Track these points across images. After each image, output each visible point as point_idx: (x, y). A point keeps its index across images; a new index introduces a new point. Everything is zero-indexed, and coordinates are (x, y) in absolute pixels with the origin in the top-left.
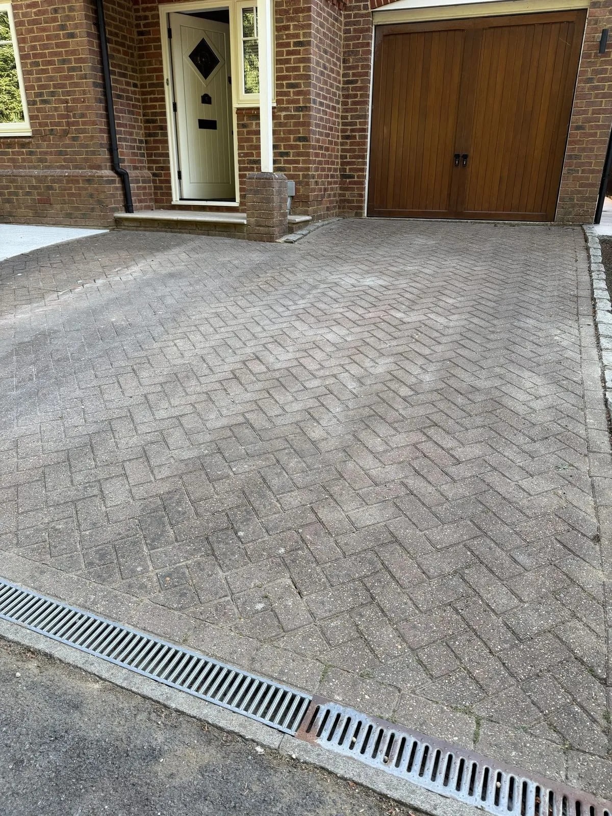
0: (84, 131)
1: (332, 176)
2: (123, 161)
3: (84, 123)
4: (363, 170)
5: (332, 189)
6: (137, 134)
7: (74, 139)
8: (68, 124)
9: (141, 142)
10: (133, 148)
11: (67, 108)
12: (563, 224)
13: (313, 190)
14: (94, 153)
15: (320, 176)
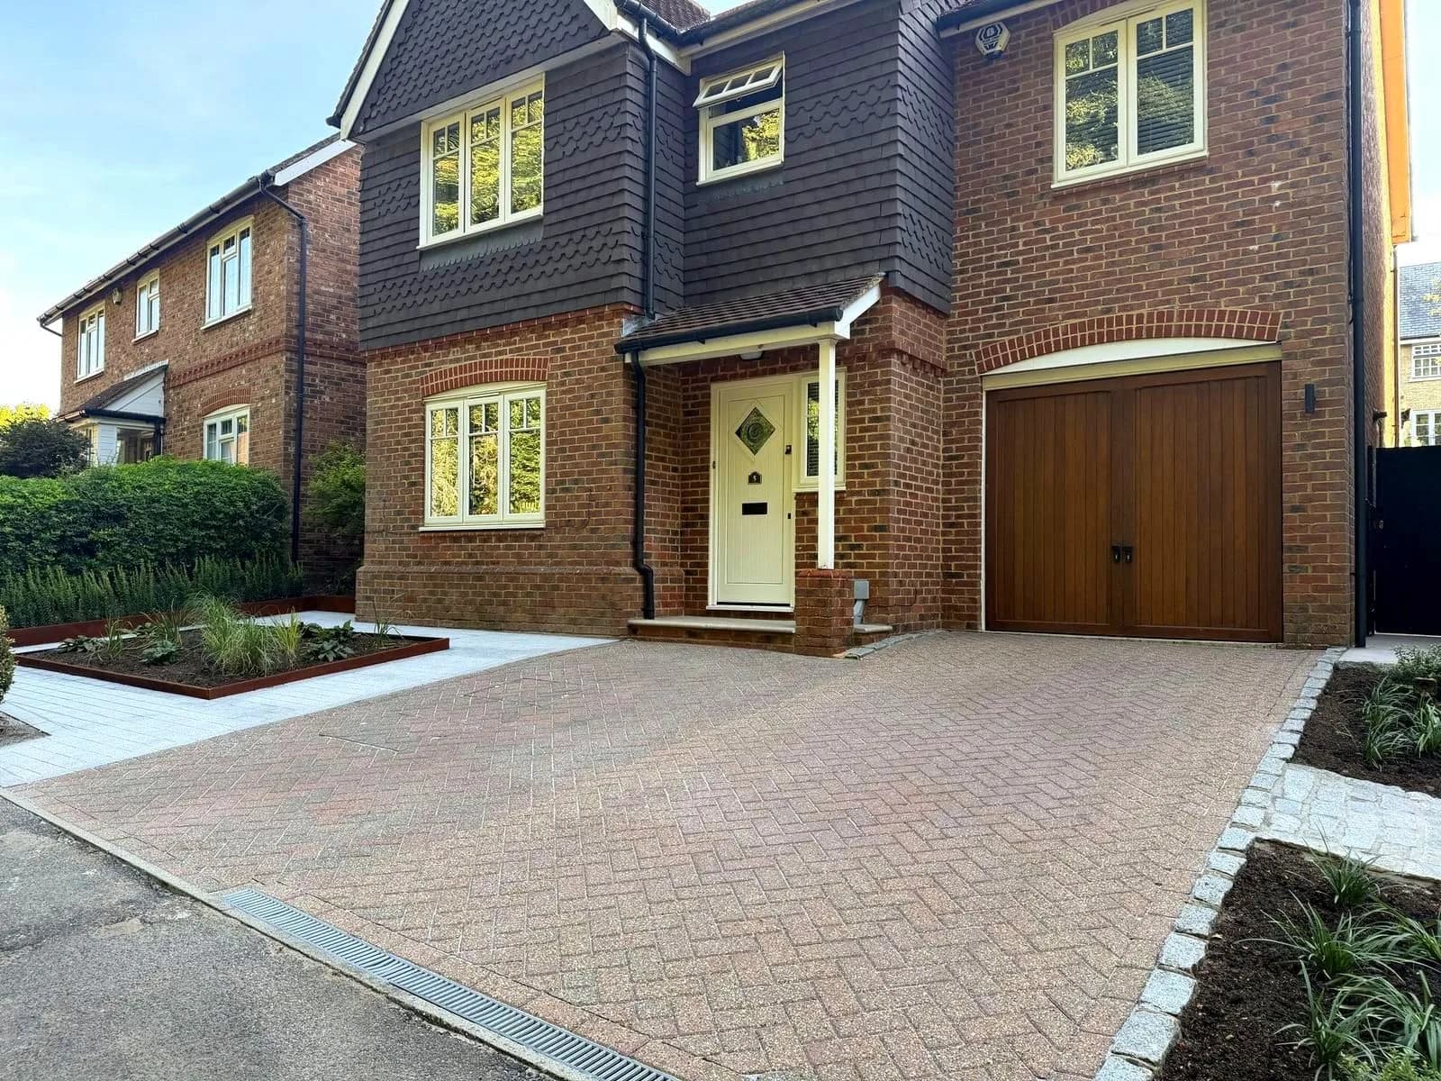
0: (603, 522)
1: (929, 575)
2: (649, 556)
3: (607, 513)
4: (976, 567)
5: (929, 592)
6: (672, 525)
7: (593, 531)
8: (589, 514)
9: (675, 533)
10: (664, 540)
11: (591, 498)
12: (1296, 645)
13: (897, 592)
14: (613, 547)
15: (906, 575)
